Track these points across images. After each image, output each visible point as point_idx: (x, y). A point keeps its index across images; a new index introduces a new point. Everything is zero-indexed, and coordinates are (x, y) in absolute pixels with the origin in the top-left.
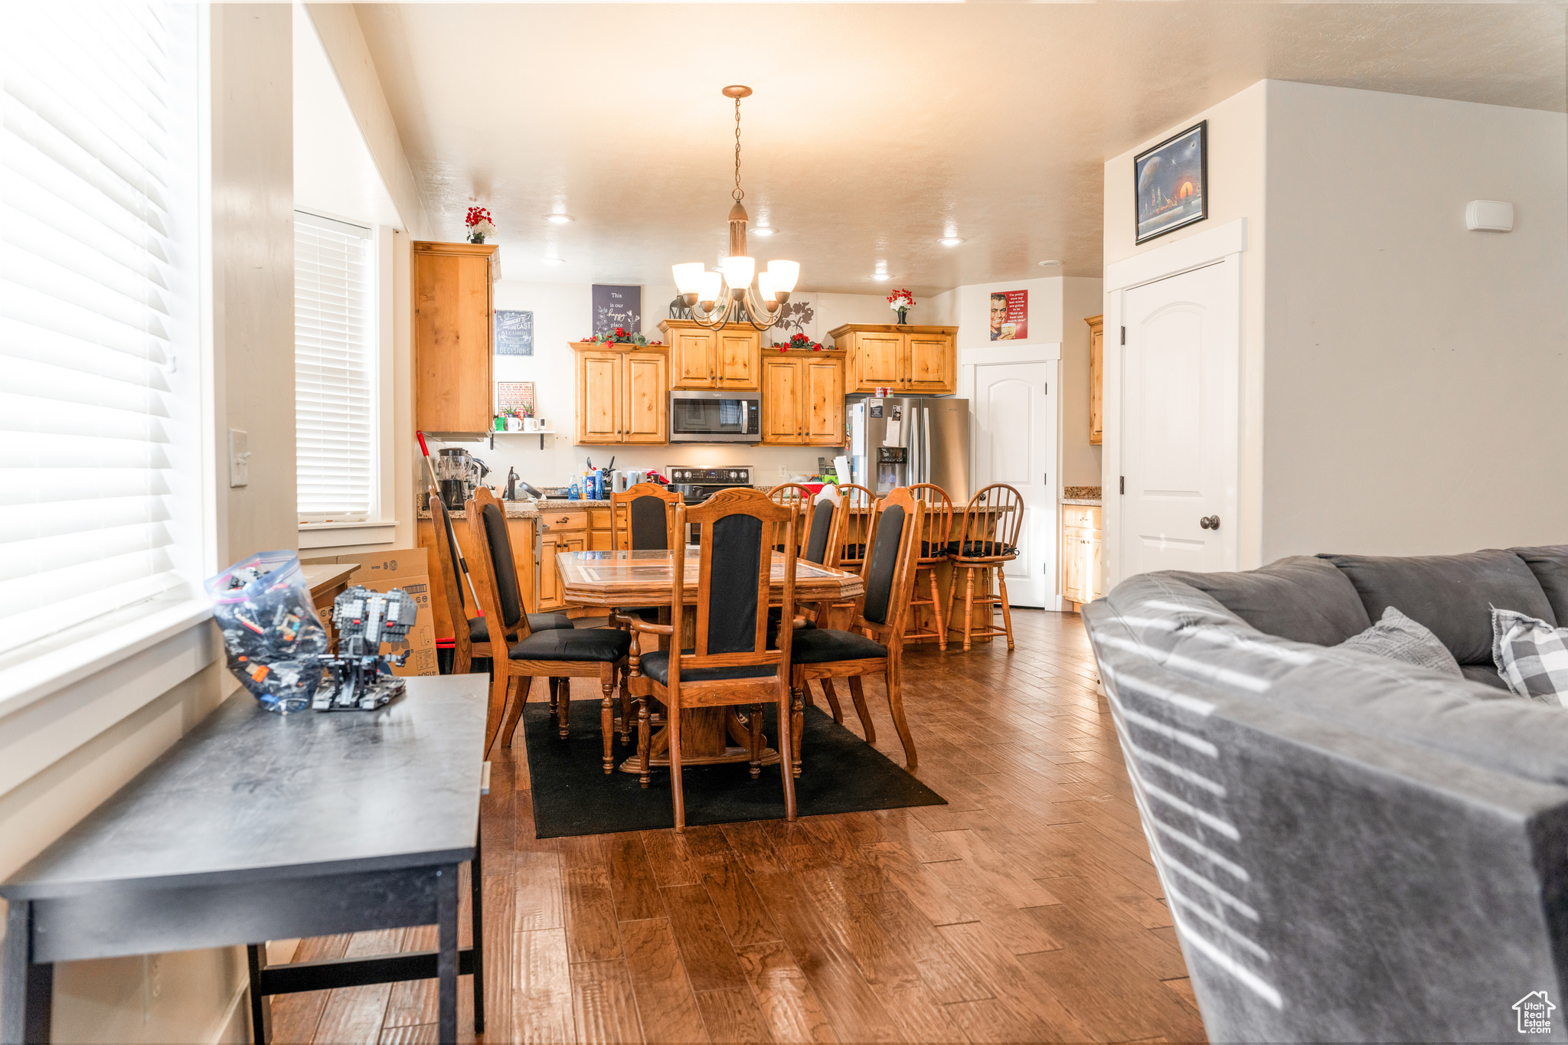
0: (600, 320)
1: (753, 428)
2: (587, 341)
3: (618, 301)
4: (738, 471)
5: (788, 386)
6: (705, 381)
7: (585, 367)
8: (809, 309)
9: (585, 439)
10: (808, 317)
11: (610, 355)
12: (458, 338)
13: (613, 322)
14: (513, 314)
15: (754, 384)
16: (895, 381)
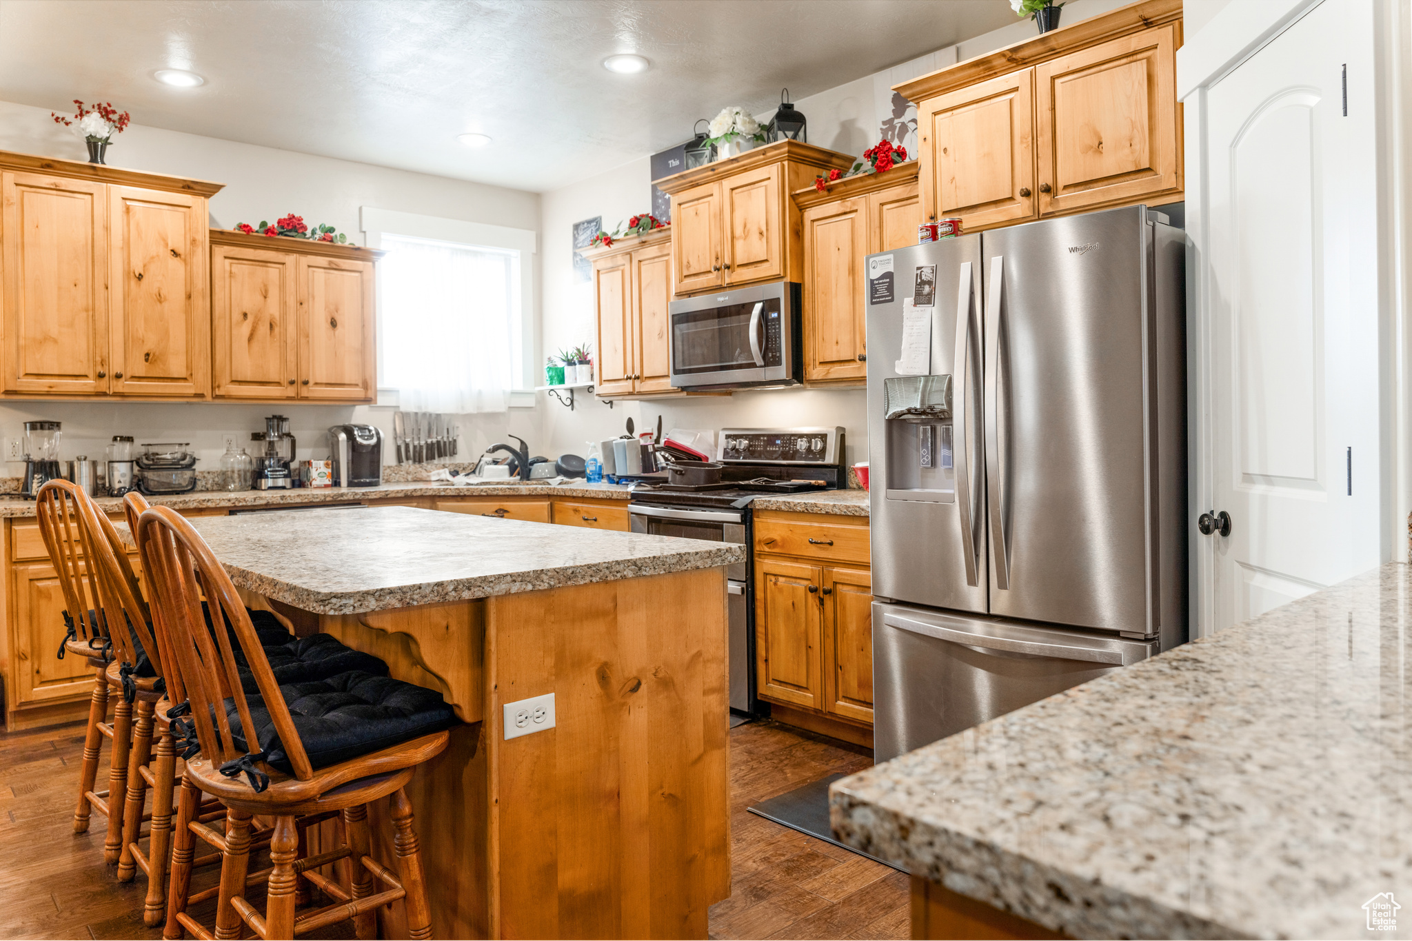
0: (658, 208)
1: (772, 354)
5: (845, 258)
6: (709, 276)
9: (601, 391)
11: (620, 259)
14: (586, 225)
15: (774, 268)
16: (1011, 199)
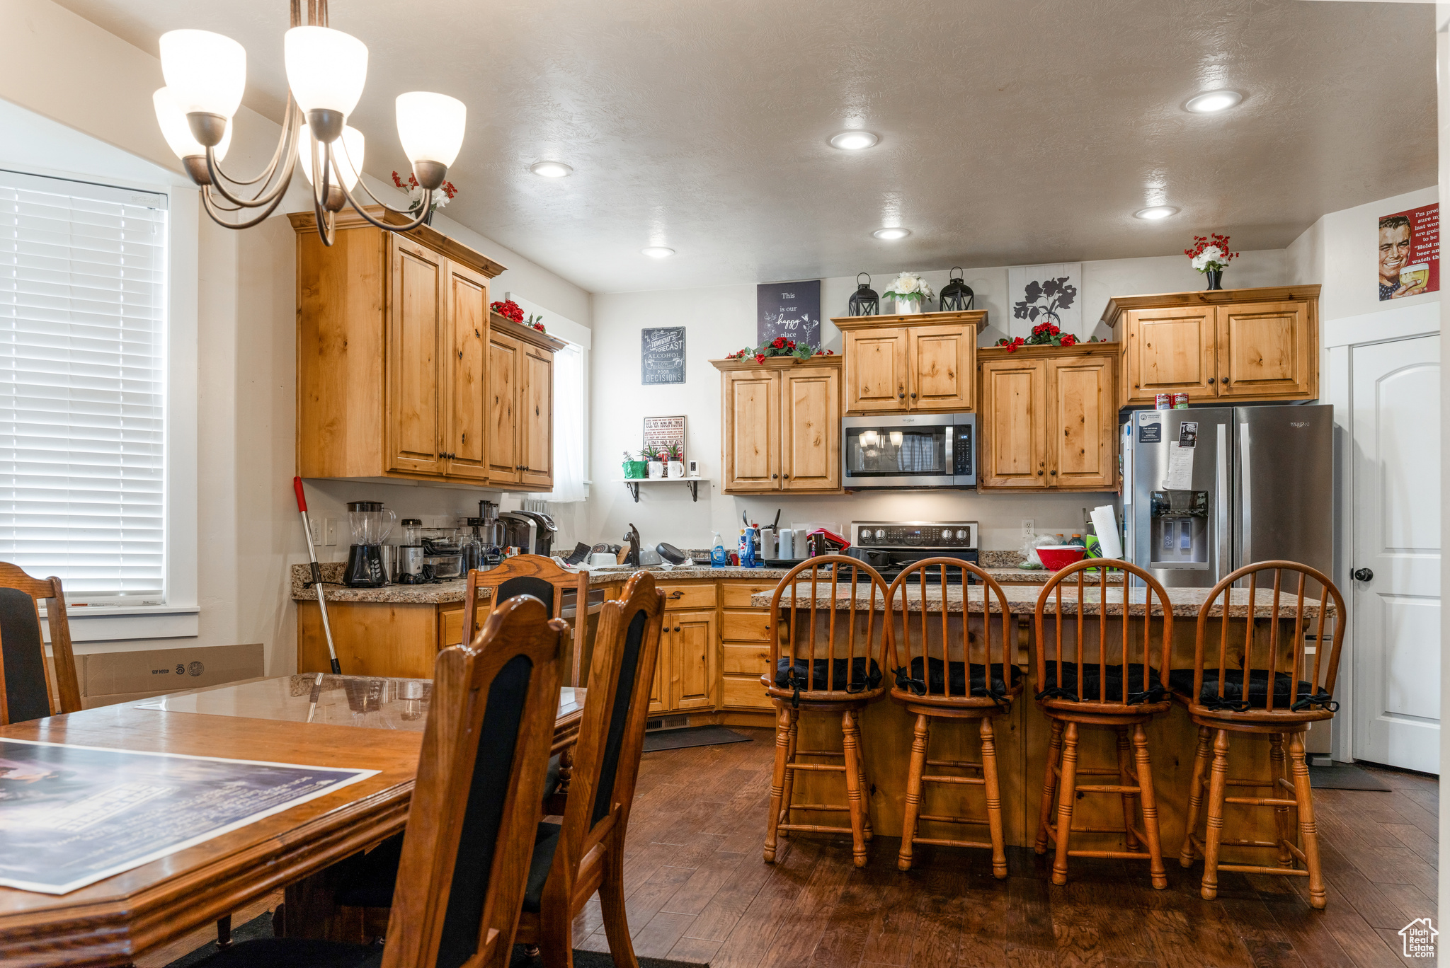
0: (767, 330)
1: (960, 466)
2: (734, 357)
3: (790, 303)
4: (954, 530)
5: (1023, 401)
6: (891, 401)
7: (733, 391)
8: (1070, 287)
9: (733, 487)
10: (1066, 301)
11: (764, 374)
12: (346, 344)
13: (784, 330)
14: (662, 332)
15: (966, 402)
16: (1199, 383)
